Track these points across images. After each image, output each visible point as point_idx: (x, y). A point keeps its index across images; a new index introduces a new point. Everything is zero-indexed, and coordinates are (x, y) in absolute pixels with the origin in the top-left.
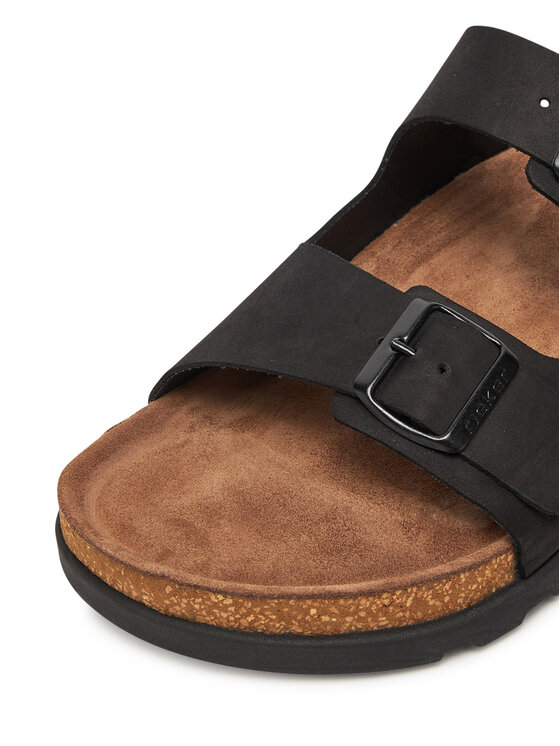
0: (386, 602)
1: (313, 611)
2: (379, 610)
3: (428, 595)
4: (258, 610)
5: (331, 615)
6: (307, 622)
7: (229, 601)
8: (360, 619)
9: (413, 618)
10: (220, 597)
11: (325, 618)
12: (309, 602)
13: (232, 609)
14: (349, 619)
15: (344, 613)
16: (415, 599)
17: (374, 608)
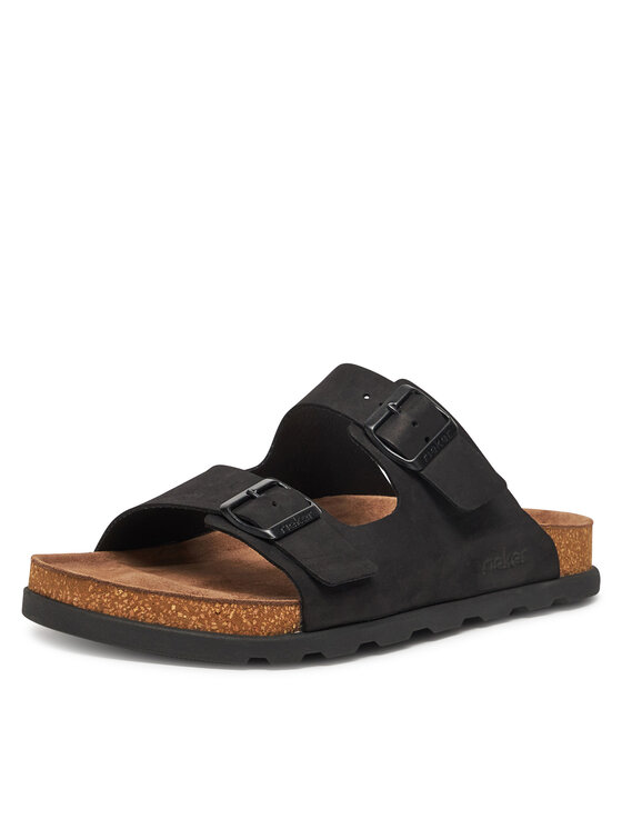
0: (218, 611)
1: (174, 607)
2: (213, 616)
3: (243, 613)
4: (141, 602)
5: (184, 614)
6: (168, 615)
7: (125, 595)
8: (200, 620)
9: (232, 629)
10: (121, 591)
11: (180, 614)
12: (172, 599)
13: (126, 601)
14: (194, 618)
15: (192, 613)
16: (235, 613)
17: (210, 613)
